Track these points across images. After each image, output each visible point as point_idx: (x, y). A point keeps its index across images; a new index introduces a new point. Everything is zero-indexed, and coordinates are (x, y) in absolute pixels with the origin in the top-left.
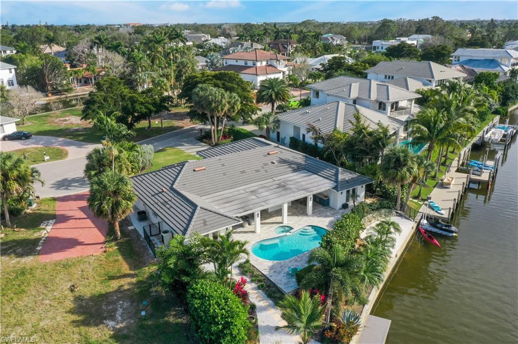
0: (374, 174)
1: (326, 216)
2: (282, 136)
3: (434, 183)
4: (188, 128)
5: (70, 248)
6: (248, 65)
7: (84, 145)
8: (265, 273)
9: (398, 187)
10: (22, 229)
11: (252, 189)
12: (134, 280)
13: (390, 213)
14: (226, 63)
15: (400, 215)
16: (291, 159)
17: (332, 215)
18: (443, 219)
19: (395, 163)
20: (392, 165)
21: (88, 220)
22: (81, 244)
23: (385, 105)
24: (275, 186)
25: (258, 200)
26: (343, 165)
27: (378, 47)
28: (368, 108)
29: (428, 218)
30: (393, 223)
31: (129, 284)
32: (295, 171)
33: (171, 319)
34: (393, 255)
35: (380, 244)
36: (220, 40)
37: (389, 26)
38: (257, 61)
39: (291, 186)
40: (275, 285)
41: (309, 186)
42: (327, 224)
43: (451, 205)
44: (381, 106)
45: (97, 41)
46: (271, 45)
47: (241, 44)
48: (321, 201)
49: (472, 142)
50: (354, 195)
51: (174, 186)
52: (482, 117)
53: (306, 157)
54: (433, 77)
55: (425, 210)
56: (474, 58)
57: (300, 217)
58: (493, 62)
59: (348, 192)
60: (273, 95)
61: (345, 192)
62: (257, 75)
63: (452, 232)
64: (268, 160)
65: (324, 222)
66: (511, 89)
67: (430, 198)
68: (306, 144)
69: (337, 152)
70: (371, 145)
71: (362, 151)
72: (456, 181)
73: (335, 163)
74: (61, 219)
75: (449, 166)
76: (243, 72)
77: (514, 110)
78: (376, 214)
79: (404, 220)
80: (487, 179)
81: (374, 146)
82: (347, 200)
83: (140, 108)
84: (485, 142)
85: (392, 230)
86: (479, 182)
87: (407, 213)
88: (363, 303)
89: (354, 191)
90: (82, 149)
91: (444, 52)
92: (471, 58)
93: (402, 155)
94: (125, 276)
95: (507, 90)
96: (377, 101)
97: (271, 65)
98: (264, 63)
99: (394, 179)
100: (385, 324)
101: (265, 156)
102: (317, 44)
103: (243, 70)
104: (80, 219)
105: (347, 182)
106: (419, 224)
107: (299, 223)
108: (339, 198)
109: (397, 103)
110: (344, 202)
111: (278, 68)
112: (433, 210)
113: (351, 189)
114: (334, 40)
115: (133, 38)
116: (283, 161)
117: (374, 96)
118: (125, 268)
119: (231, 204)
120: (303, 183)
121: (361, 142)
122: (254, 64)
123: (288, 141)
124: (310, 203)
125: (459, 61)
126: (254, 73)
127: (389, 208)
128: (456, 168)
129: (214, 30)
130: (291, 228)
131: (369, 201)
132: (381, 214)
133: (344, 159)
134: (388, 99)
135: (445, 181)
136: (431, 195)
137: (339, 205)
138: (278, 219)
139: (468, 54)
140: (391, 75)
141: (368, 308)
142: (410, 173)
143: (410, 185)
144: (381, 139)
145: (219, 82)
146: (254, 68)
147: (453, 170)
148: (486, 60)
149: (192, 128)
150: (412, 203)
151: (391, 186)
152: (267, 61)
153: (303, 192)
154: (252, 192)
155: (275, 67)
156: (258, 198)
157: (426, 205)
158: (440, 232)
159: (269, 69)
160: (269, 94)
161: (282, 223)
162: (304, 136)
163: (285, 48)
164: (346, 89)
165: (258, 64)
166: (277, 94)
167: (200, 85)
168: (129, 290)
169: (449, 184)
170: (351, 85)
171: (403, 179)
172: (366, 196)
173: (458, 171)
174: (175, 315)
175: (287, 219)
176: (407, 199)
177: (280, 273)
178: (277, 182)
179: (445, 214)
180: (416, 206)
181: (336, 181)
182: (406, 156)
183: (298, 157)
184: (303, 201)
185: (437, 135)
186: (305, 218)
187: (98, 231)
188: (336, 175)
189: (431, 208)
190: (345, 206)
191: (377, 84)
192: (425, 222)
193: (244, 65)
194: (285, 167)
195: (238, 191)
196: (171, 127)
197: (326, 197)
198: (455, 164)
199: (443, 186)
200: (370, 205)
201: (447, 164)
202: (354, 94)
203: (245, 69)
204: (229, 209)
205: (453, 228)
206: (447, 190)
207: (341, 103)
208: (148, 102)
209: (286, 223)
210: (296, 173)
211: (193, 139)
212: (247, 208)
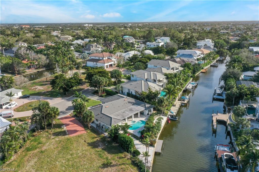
0: (155, 104)
1: (144, 117)
2: (123, 92)
3: (172, 105)
4: (86, 89)
5: (76, 132)
6: (100, 59)
7: (52, 99)
8: (132, 133)
9: (162, 108)
10: (58, 129)
11: (123, 111)
12: (100, 138)
13: (160, 115)
14: (90, 58)
15: (163, 115)
16: (131, 101)
17: (145, 117)
18: (174, 116)
19: (161, 101)
20: (160, 102)
21: (75, 124)
22: (78, 131)
23: (156, 80)
24: (129, 110)
25: (126, 115)
26: (146, 102)
27: (149, 45)
28: (151, 82)
29: (170, 115)
30: (161, 118)
31: (99, 139)
32: (133, 105)
33: (114, 145)
34: (162, 126)
35: (159, 123)
36: (79, 41)
37: (152, 33)
38: (104, 57)
39: (133, 110)
40: (135, 135)
41: (138, 109)
42: (144, 119)
43: (176, 111)
44: (155, 81)
45: (29, 48)
46: (103, 45)
47: (91, 45)
48: (142, 113)
49: (183, 89)
50: (150, 111)
51: (102, 112)
52: (186, 81)
53: (135, 100)
54: (170, 67)
55: (169, 113)
56: (184, 54)
57: (137, 118)
58: (190, 56)
59: (149, 110)
60: (117, 75)
61: (148, 110)
62: (105, 63)
63: (177, 119)
64: (125, 102)
65: (143, 119)
66: (196, 68)
67: (171, 110)
68: (133, 95)
69: (144, 98)
70: (154, 96)
71: (152, 98)
72: (178, 103)
73: (143, 101)
74: (67, 125)
75: (176, 99)
76: (98, 62)
77: (198, 74)
78: (156, 116)
79: (164, 117)
80: (186, 103)
81: (154, 97)
82: (149, 112)
83: (74, 85)
84: (187, 89)
85: (162, 119)
86: (184, 103)
87: (165, 115)
88: (156, 137)
89: (150, 110)
90: (53, 100)
91: (174, 50)
92: (183, 54)
93: (162, 99)
94: (97, 137)
95: (194, 68)
96: (153, 79)
97: (109, 59)
98: (107, 58)
99: (161, 106)
100: (162, 141)
101: (124, 101)
102: (123, 44)
103: (98, 61)
104: (71, 124)
105: (148, 107)
106: (168, 117)
107: (137, 120)
108: (147, 112)
109: (159, 80)
110: (148, 113)
111: (112, 60)
112: (171, 113)
113: (149, 109)
114: (129, 40)
115: (36, 40)
116: (129, 102)
117: (152, 78)
118: (96, 136)
119: (119, 116)
120: (137, 108)
121: (151, 95)
122: (103, 59)
123: (126, 93)
124: (139, 114)
125: (179, 54)
126: (103, 62)
127: (160, 114)
128: (178, 99)
129: (72, 33)
130: (135, 122)
131: (154, 112)
132: (158, 115)
133: (146, 100)
134: (157, 79)
135: (175, 104)
136: (171, 109)
137: (147, 114)
138: (131, 119)
139: (182, 52)
140: (156, 65)
141: (158, 138)
142: (165, 104)
143: (165, 107)
144: (156, 94)
145: (101, 74)
146: (103, 60)
147: (177, 100)
148: (188, 54)
149: (87, 89)
150: (166, 111)
151: (160, 107)
152: (108, 57)
153: (137, 111)
154: (123, 112)
155: (110, 59)
156: (126, 114)
157: (170, 112)
158: (173, 119)
159: (109, 60)
160: (115, 75)
161: (132, 120)
162: (132, 92)
163: (110, 46)
164: (143, 75)
165: (104, 59)
166: (118, 75)
167: (94, 76)
168: (99, 140)
169: (176, 105)
170: (144, 74)
171: (163, 105)
172: (153, 111)
173: (178, 100)
174: (114, 144)
175: (134, 119)
176: (165, 111)
177: (136, 132)
178: (129, 109)
179: (175, 114)
180: (167, 112)
181: (145, 107)
182: (163, 99)
183: (133, 100)
184: (137, 114)
185: (171, 93)
186: (138, 118)
187: (80, 127)
188: (145, 105)
189: (171, 112)
190: (148, 114)
191: (153, 73)
192: (170, 117)
193: (98, 59)
194: (130, 104)
195: (119, 112)
196: (80, 89)
197: (143, 112)
198: (177, 98)
199: (174, 106)
200: (155, 113)
201: (175, 98)
202: (146, 77)
203: (99, 61)
204: (119, 118)
205: (177, 118)
206: (175, 107)
207: (142, 81)
208: (75, 82)
209: (133, 120)
210: (133, 106)
211: (90, 93)
212: (124, 117)
